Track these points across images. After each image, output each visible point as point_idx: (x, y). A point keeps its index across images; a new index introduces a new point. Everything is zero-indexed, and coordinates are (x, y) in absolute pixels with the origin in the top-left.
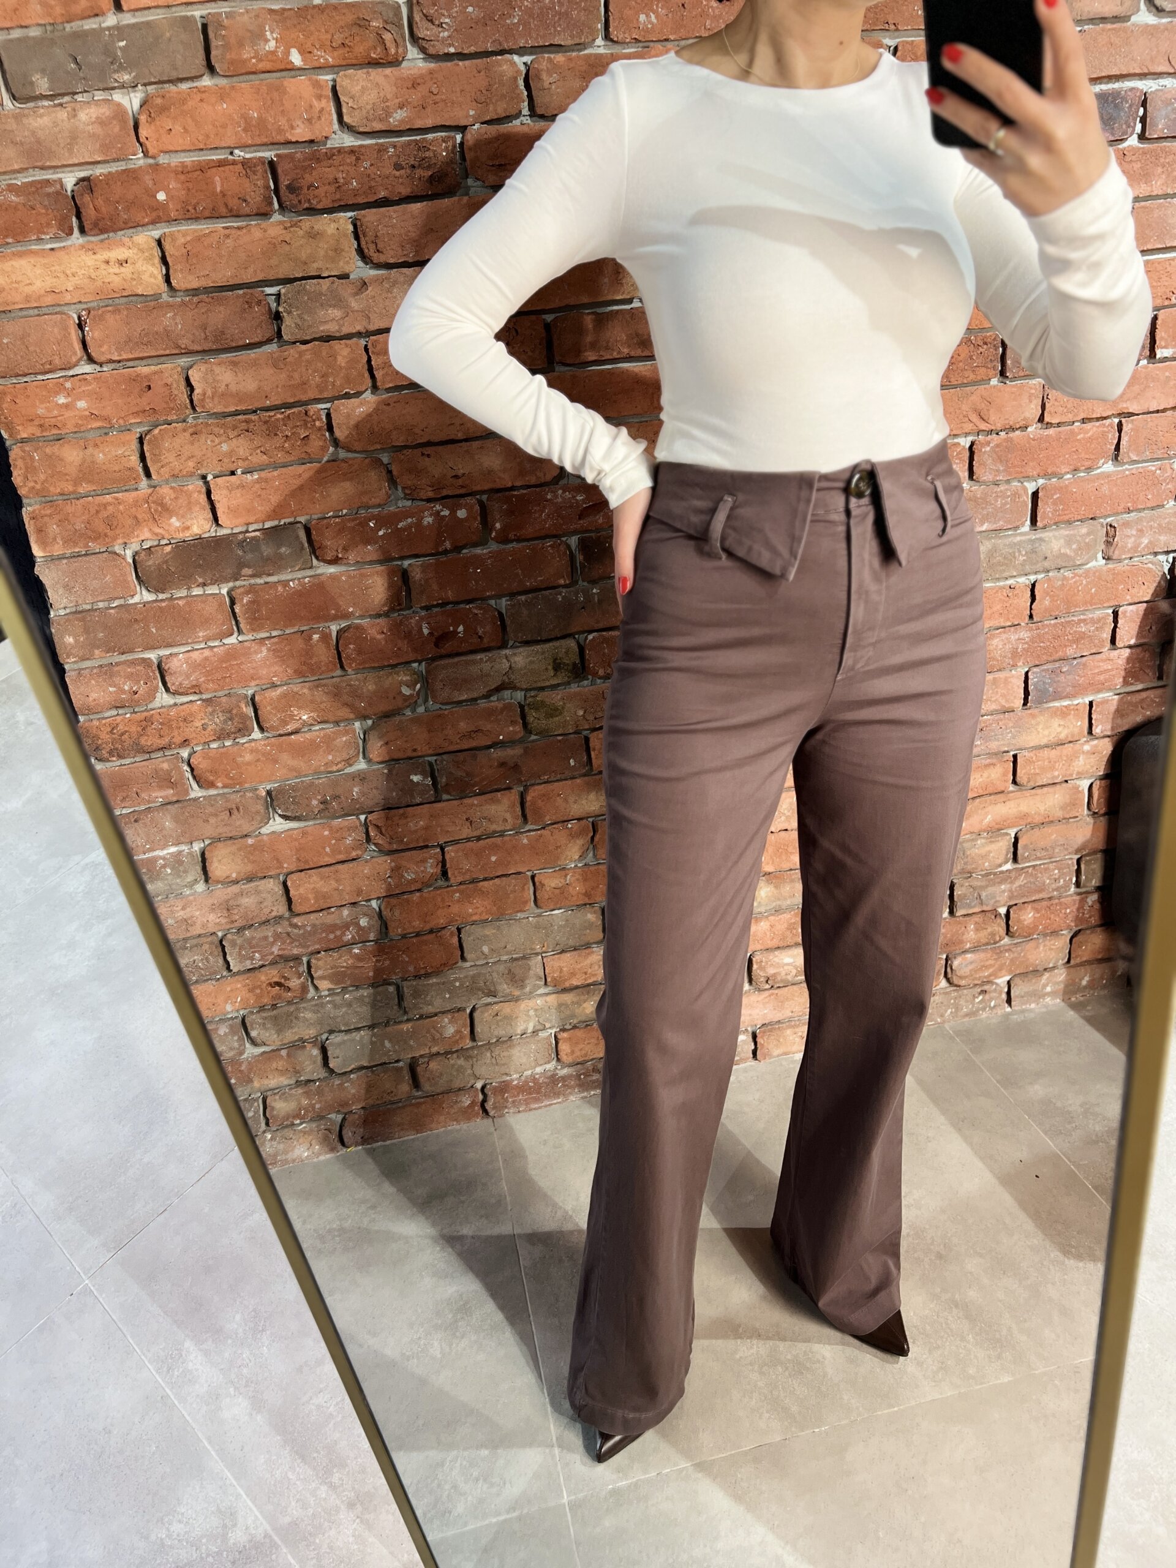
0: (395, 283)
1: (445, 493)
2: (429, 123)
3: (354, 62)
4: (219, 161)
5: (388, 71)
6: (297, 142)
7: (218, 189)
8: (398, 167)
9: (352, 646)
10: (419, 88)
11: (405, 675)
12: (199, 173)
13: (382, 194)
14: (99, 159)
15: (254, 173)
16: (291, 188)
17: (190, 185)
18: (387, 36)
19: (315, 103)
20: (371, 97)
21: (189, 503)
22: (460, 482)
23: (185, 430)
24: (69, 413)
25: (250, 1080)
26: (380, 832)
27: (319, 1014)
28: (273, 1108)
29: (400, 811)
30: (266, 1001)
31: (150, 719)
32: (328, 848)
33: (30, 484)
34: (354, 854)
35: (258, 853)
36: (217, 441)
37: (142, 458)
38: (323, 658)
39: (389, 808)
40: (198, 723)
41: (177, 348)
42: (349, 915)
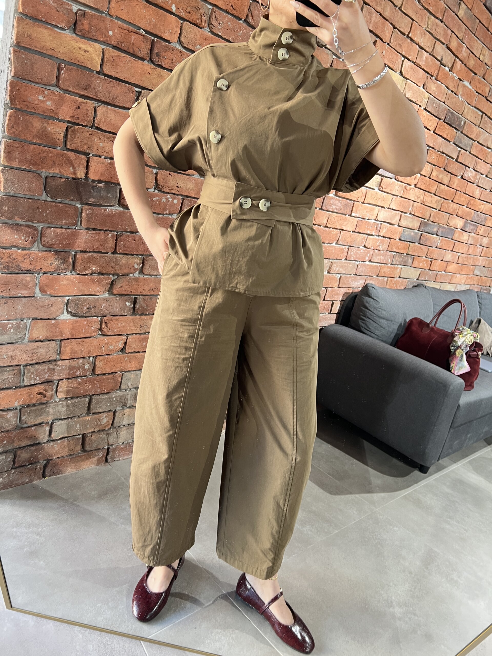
1: (172, 192)
3: (190, 20)
4: (136, 31)
5: (200, 30)
6: (164, 39)
7: (132, 41)
9: (122, 243)
12: (127, 31)
14: (91, 5)
15: (147, 42)
16: (157, 54)
17: (123, 34)
18: (203, 17)
19: (175, 28)
20: (192, 36)
21: (80, 163)
22: (178, 189)
23: (88, 132)
24: (42, 105)
25: (13, 442)
26: (106, 326)
27: (55, 410)
28: (20, 457)
29: (117, 317)
30: (34, 401)
31: (29, 255)
32: (84, 331)
33: (13, 130)
34: (93, 334)
35: (54, 328)
36: (99, 141)
37: (66, 136)
38: (110, 245)
39: (113, 316)
40: (49, 262)
41: (97, 96)
42: (81, 363)
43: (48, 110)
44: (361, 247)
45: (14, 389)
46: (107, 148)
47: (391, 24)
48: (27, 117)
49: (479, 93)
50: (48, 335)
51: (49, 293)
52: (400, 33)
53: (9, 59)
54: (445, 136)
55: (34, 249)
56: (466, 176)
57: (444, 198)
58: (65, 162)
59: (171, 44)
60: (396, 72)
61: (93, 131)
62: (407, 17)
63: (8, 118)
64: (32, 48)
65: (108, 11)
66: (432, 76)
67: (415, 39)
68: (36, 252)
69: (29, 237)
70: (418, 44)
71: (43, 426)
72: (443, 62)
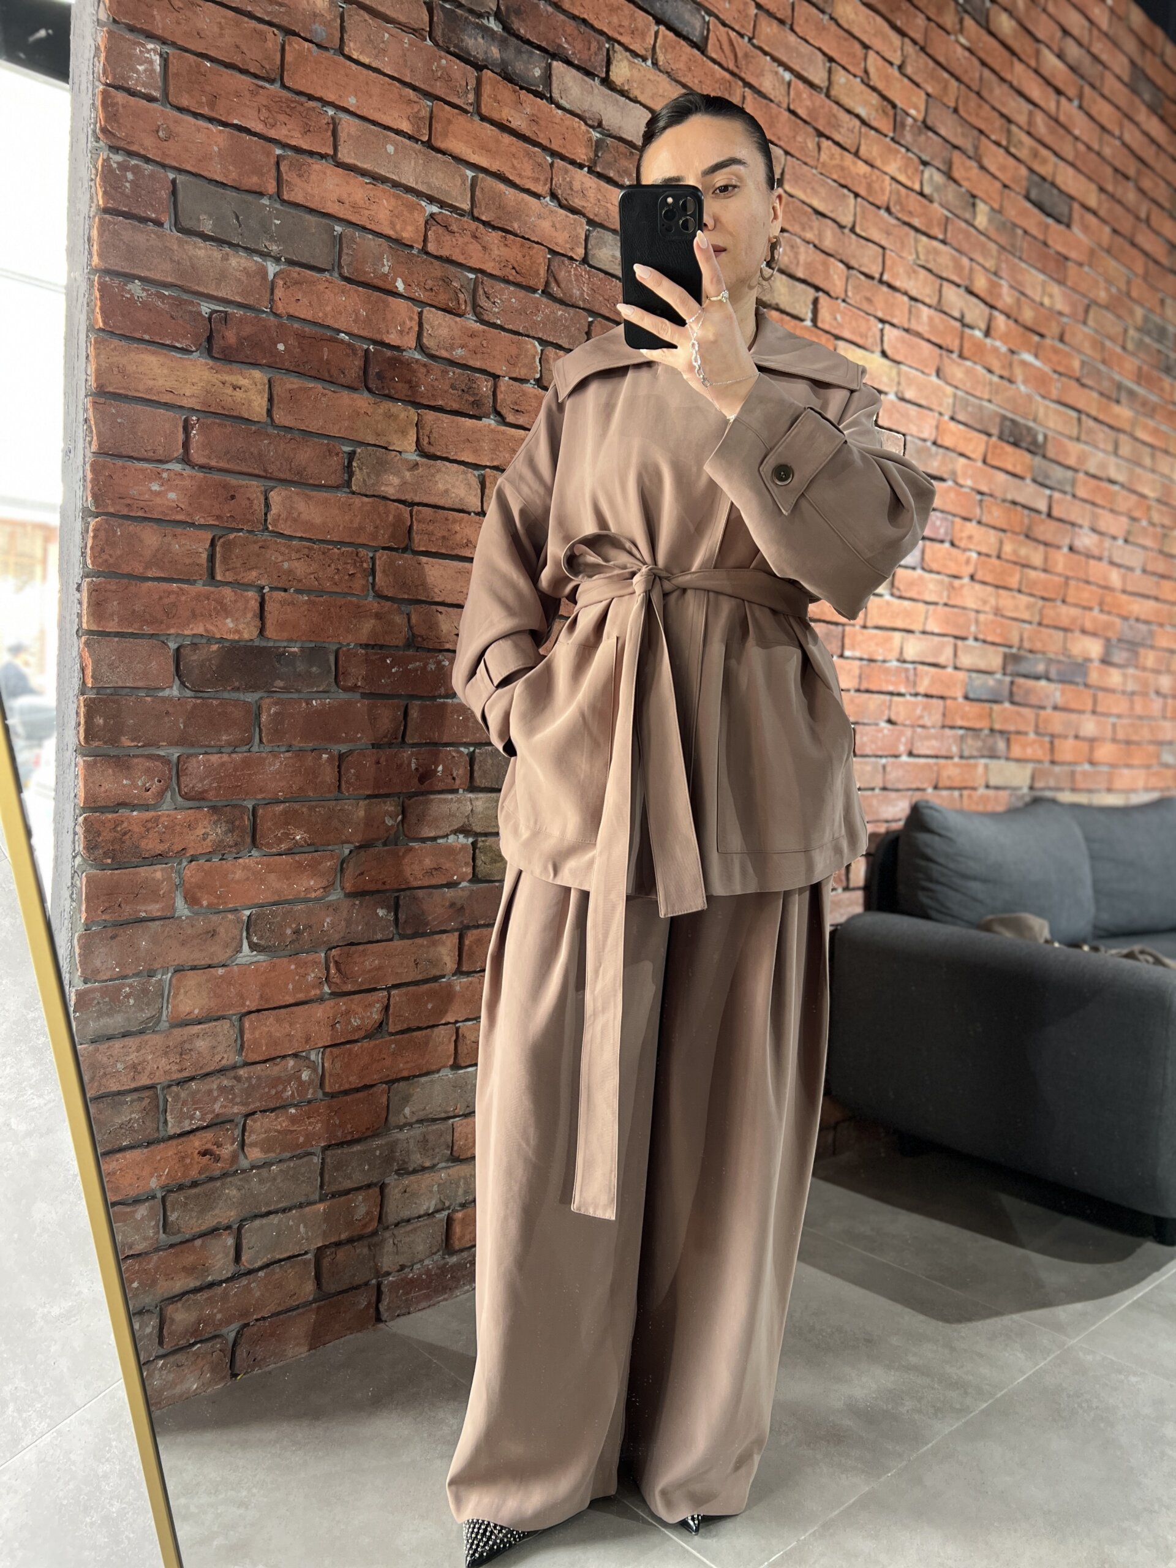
0: (439, 471)
1: (447, 646)
2: (478, 364)
3: (436, 304)
4: (331, 337)
5: (458, 319)
6: (389, 345)
7: (325, 358)
8: (453, 387)
9: (352, 771)
10: (475, 339)
11: (391, 805)
12: (314, 340)
13: (440, 403)
14: (238, 299)
15: (355, 355)
16: (380, 376)
17: (305, 347)
18: (461, 296)
19: (408, 322)
20: (444, 332)
21: (246, 608)
23: (255, 542)
24: (158, 500)
25: (154, 1282)
26: (339, 970)
27: (243, 1191)
28: (173, 1320)
29: (361, 947)
30: (194, 1174)
31: (156, 820)
32: (290, 986)
33: (105, 557)
34: (313, 993)
35: (225, 986)
36: (280, 558)
37: (212, 558)
38: (328, 779)
39: (352, 944)
40: (200, 831)
41: (265, 471)
42: (293, 1067)
43: (172, 509)
44: (883, 724)
45: (147, 1147)
46: (298, 572)
47: (841, 261)
48: (131, 528)
49: (1060, 374)
50: (212, 1004)
51: (205, 903)
52: (862, 277)
53: (86, 421)
54: (1010, 468)
55: (165, 807)
56: (1078, 544)
57: (1043, 598)
58: (215, 608)
59: (404, 353)
60: (872, 352)
61: (265, 541)
62: (870, 244)
63: (91, 534)
64: (130, 394)
65: (271, 308)
66: (951, 352)
67: (897, 284)
68: (173, 812)
69: (153, 779)
70: (906, 293)
71: (221, 1235)
72: (968, 320)
